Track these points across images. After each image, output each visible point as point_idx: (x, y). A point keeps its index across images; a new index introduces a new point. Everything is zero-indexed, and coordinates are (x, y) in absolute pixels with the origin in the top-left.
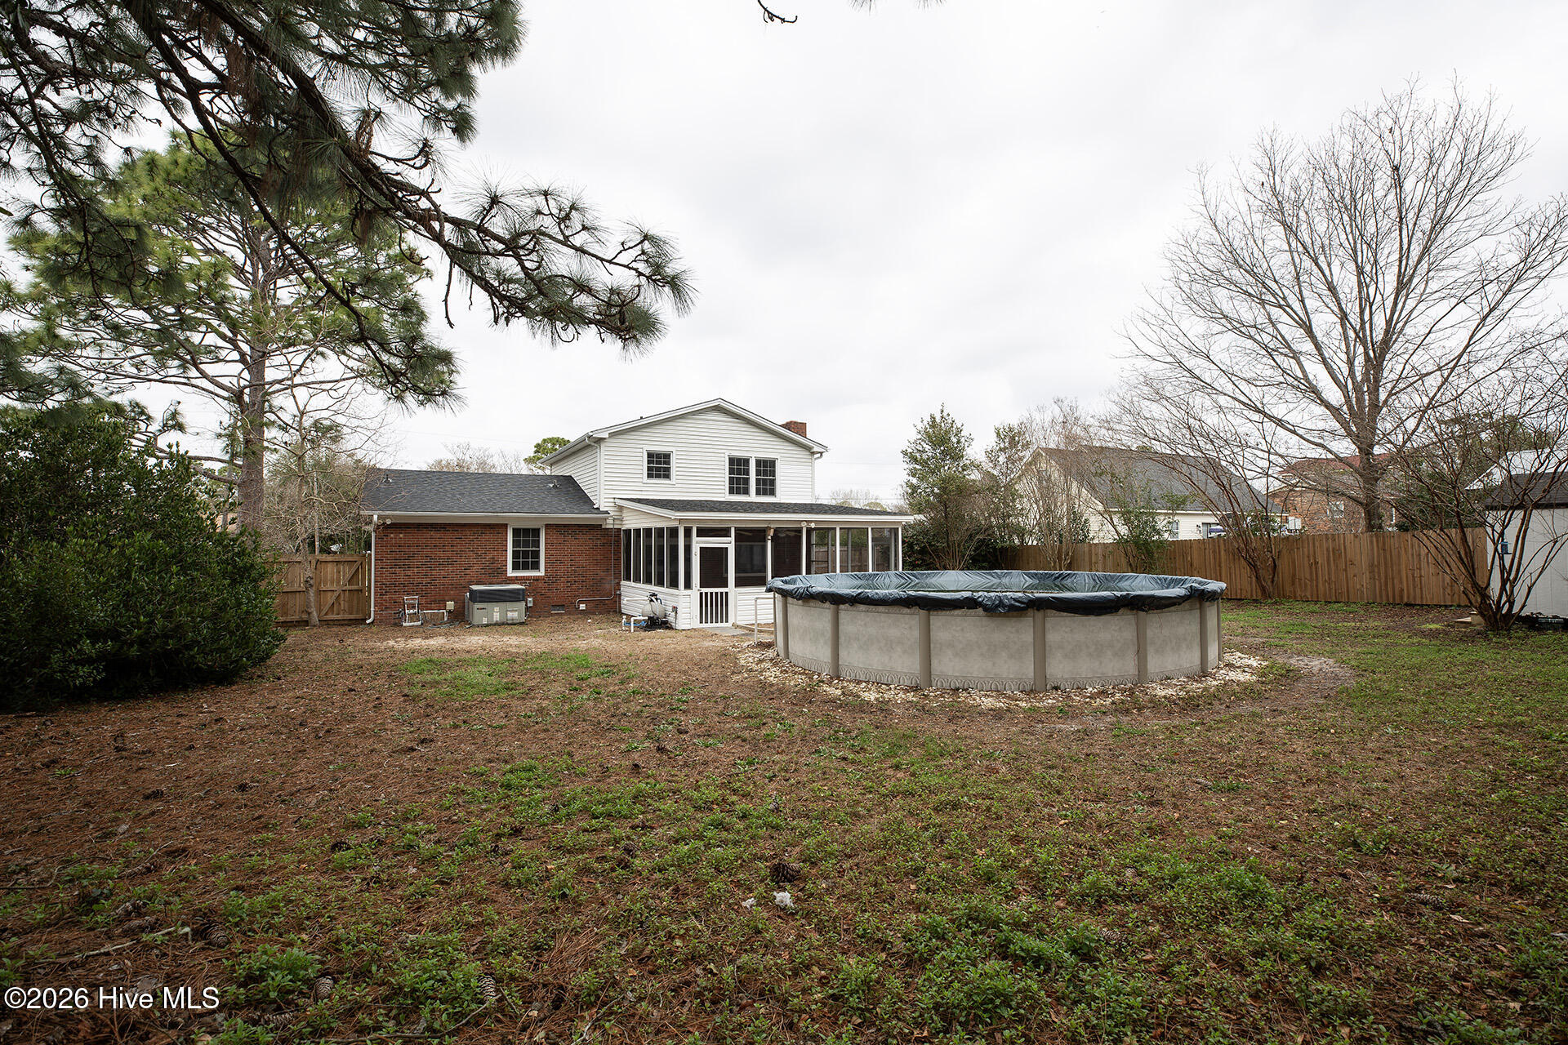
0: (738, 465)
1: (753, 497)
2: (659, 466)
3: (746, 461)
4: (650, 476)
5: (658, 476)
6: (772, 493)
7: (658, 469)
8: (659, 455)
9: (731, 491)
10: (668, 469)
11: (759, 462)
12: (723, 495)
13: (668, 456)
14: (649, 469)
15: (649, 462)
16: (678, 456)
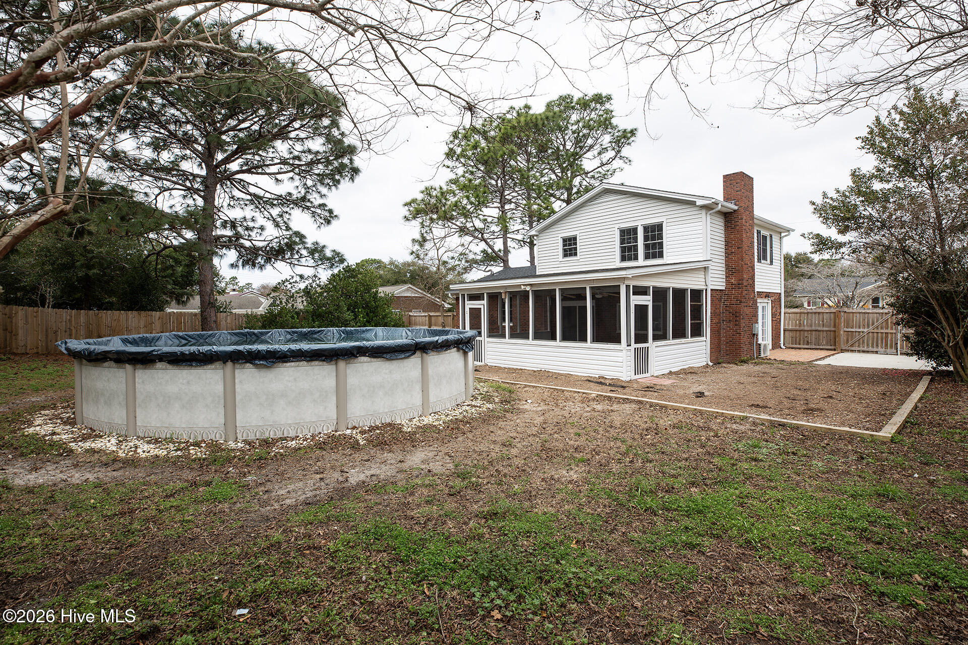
0: (627, 237)
1: (641, 261)
2: (570, 247)
3: (635, 230)
4: (565, 256)
5: (571, 255)
6: (661, 255)
7: (570, 250)
8: (570, 239)
9: (623, 258)
10: (576, 249)
11: (646, 228)
12: (616, 262)
13: (575, 239)
14: (565, 250)
15: (564, 245)
16: (581, 238)
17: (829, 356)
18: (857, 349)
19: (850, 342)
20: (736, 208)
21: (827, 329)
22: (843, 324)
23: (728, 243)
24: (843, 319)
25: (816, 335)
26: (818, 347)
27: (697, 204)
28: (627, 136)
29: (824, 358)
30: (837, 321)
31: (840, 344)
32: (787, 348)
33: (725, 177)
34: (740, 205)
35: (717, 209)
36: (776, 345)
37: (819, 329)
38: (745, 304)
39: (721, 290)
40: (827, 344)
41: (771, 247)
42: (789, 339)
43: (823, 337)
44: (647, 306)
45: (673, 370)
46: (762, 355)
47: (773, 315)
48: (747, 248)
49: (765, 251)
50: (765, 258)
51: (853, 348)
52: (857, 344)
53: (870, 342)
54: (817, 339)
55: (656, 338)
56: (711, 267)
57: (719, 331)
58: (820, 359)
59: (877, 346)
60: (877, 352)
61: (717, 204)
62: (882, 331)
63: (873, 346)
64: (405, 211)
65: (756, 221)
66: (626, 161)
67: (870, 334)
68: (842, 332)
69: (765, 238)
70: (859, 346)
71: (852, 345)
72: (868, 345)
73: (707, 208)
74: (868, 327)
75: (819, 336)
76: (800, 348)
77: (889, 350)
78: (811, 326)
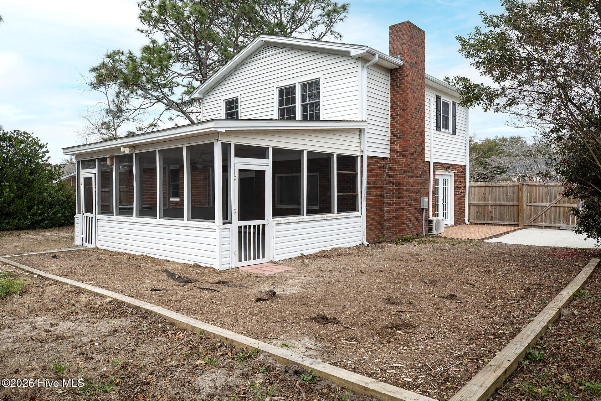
0: (286, 97)
2: (232, 111)
3: (294, 90)
6: (318, 117)
7: (233, 114)
8: (232, 102)
10: (237, 113)
11: (303, 87)
13: (237, 101)
14: (227, 115)
16: (242, 100)
17: (508, 232)
18: (539, 224)
19: (533, 218)
20: (401, 63)
21: (510, 203)
22: (526, 198)
24: (526, 192)
25: (500, 210)
26: (501, 223)
27: (352, 54)
29: (500, 235)
30: (520, 195)
31: (523, 220)
32: (472, 223)
34: (407, 59)
35: (373, 61)
36: (459, 220)
37: (503, 203)
38: (410, 174)
39: (383, 158)
40: (510, 219)
41: (454, 116)
42: (473, 215)
43: (507, 212)
44: (264, 172)
45: (306, 253)
46: (434, 232)
47: (457, 189)
48: (414, 111)
49: (446, 119)
50: (446, 127)
51: (535, 224)
52: (539, 219)
53: (553, 217)
54: (501, 213)
55: (276, 213)
56: (367, 130)
57: (381, 206)
58: (495, 236)
59: (559, 221)
60: (558, 228)
61: (374, 55)
62: (564, 205)
63: (555, 222)
64: (92, 77)
65: (427, 81)
66: (337, 36)
67: (553, 209)
68: (525, 207)
69: (446, 105)
70: (541, 222)
71: (535, 221)
72: (550, 220)
73: (363, 59)
74: (551, 201)
75: (503, 211)
76: (484, 224)
77: (570, 226)
78: (495, 201)
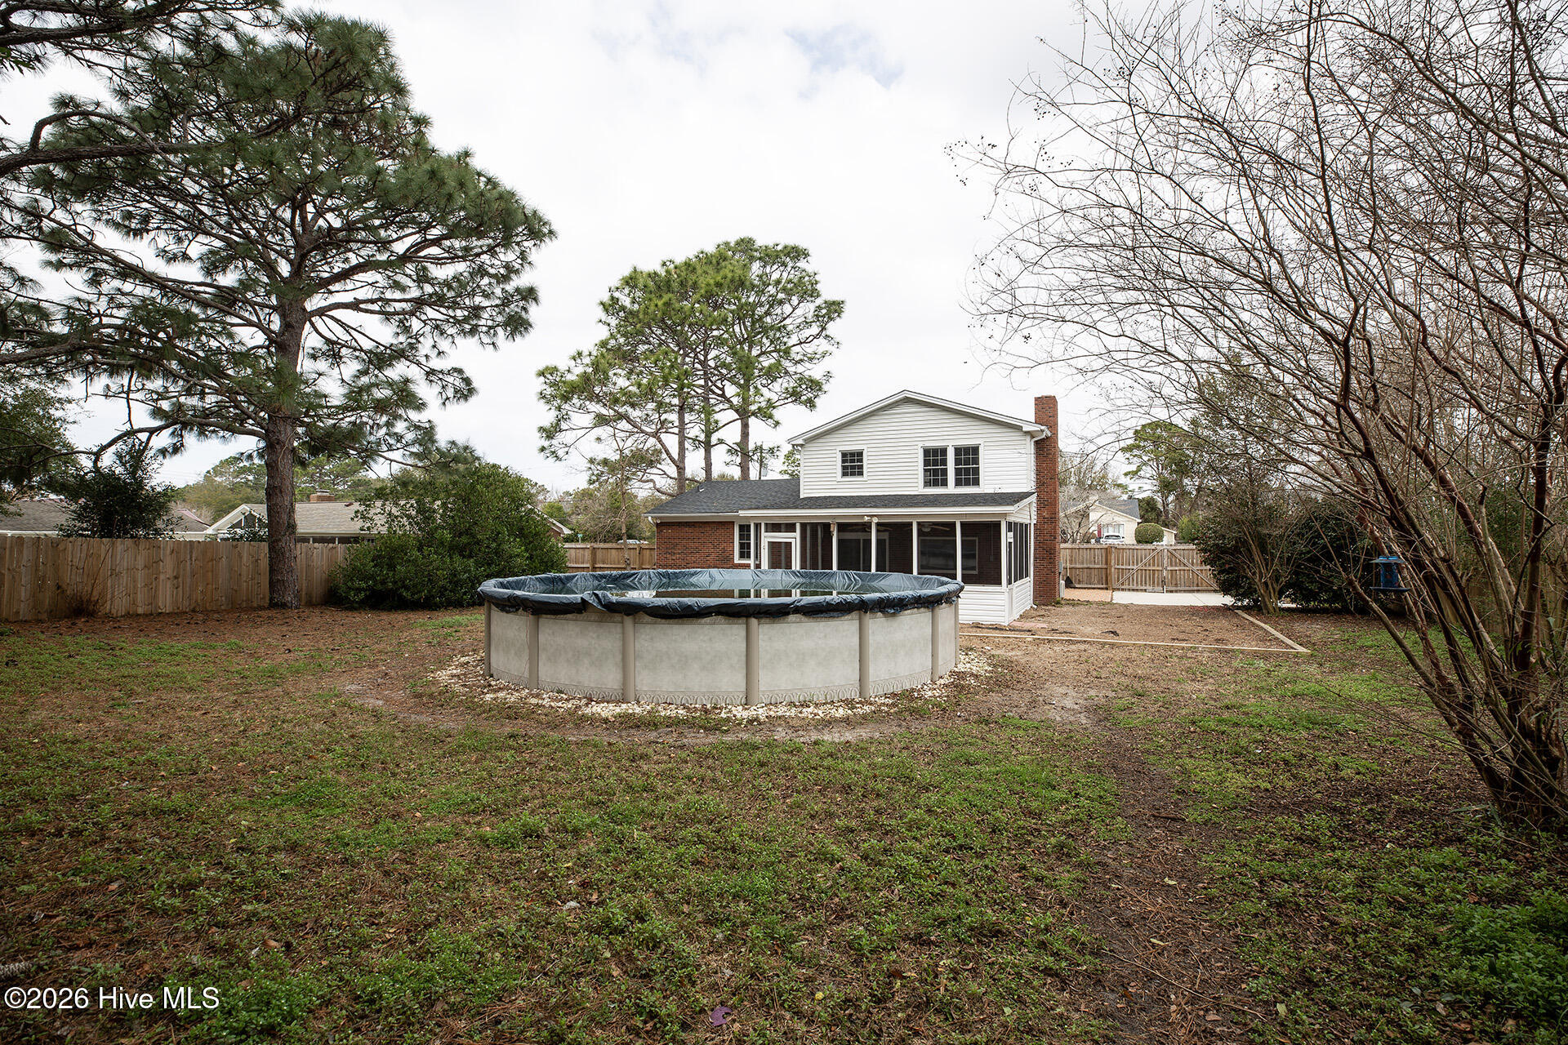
0: (934, 458)
1: (951, 488)
2: (852, 464)
3: (944, 451)
4: (844, 474)
5: (853, 474)
6: (976, 482)
7: (853, 467)
8: (852, 454)
9: (927, 484)
10: (861, 467)
11: (958, 451)
12: (918, 488)
13: (860, 454)
14: (844, 468)
15: (843, 461)
16: (870, 454)
18: (1127, 587)
19: (1121, 581)
20: (1045, 434)
23: (1039, 472)
26: (1090, 586)
27: (1024, 429)
28: (834, 309)
31: (1112, 582)
33: (1037, 399)
34: (1048, 433)
40: (1098, 583)
51: (1123, 587)
52: (1127, 582)
59: (1146, 583)
60: (1146, 590)
61: (1029, 426)
63: (1142, 585)
66: (832, 342)
70: (1129, 584)
71: (1123, 584)
72: (1137, 583)
73: (1031, 434)
76: (1075, 588)
77: (1156, 588)
